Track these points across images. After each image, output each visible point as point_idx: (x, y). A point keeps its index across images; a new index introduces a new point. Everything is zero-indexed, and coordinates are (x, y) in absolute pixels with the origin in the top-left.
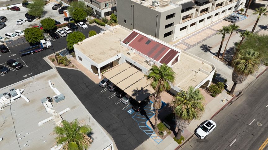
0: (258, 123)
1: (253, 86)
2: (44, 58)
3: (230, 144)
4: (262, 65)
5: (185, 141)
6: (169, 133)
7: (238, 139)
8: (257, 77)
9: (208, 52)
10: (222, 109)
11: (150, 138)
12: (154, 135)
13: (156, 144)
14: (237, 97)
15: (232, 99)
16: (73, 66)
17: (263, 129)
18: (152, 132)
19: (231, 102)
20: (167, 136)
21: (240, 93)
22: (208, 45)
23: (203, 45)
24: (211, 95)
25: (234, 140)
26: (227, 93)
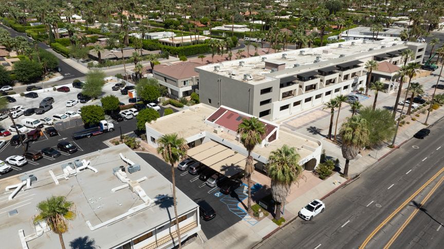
0: (376, 205)
1: (373, 169)
2: (104, 142)
3: (342, 225)
4: (386, 148)
5: (286, 222)
6: (266, 215)
7: (352, 220)
8: (379, 160)
9: (318, 135)
10: (333, 192)
11: (243, 220)
12: (247, 217)
13: (250, 226)
14: (353, 180)
15: (347, 182)
16: (143, 150)
17: (382, 210)
18: (245, 214)
19: (345, 185)
20: (263, 218)
21: (357, 176)
22: (317, 127)
23: (311, 127)
24: (320, 178)
25: (347, 221)
26: (341, 176)
